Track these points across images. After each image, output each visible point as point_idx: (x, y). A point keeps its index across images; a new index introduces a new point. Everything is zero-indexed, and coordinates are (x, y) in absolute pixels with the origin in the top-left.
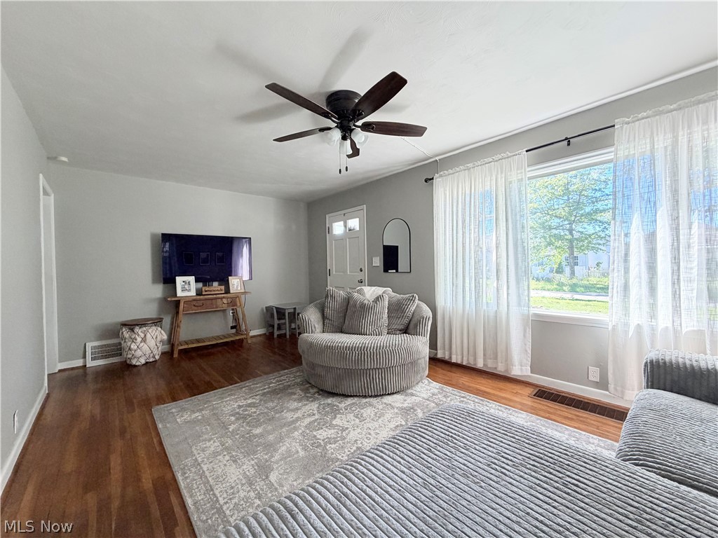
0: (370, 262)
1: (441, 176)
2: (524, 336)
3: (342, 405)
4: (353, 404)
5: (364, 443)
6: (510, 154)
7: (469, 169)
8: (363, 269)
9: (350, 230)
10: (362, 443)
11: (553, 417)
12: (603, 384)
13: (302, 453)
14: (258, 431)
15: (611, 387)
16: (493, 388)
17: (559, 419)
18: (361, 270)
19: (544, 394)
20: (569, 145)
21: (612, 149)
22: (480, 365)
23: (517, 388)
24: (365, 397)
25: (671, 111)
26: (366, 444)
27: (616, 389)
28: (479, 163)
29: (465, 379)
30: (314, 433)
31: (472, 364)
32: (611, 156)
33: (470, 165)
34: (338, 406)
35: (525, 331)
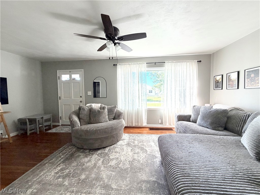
0: (86, 93)
1: (120, 65)
2: (145, 115)
3: (106, 151)
4: (109, 149)
5: (129, 159)
6: (142, 63)
7: (130, 64)
8: (82, 96)
9: (73, 79)
10: (128, 159)
11: (158, 133)
12: (162, 123)
13: (113, 173)
14: (83, 177)
15: (164, 123)
16: (140, 131)
17: (159, 134)
18: (81, 97)
19: (151, 129)
20: (155, 64)
21: (164, 68)
22: (134, 125)
23: (145, 129)
24: (111, 145)
25: (174, 62)
26: (130, 159)
27: (164, 124)
28: (133, 63)
29: (132, 130)
30: (109, 165)
31: (131, 125)
32: (164, 69)
33: (130, 63)
34: (105, 152)
35: (145, 113)
